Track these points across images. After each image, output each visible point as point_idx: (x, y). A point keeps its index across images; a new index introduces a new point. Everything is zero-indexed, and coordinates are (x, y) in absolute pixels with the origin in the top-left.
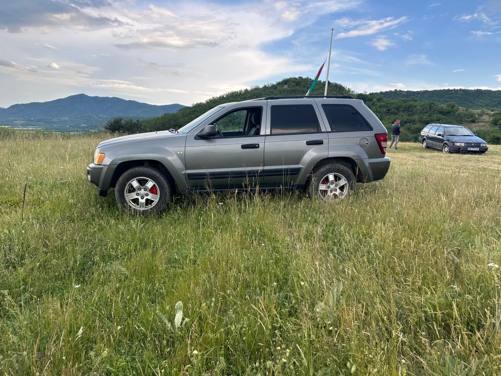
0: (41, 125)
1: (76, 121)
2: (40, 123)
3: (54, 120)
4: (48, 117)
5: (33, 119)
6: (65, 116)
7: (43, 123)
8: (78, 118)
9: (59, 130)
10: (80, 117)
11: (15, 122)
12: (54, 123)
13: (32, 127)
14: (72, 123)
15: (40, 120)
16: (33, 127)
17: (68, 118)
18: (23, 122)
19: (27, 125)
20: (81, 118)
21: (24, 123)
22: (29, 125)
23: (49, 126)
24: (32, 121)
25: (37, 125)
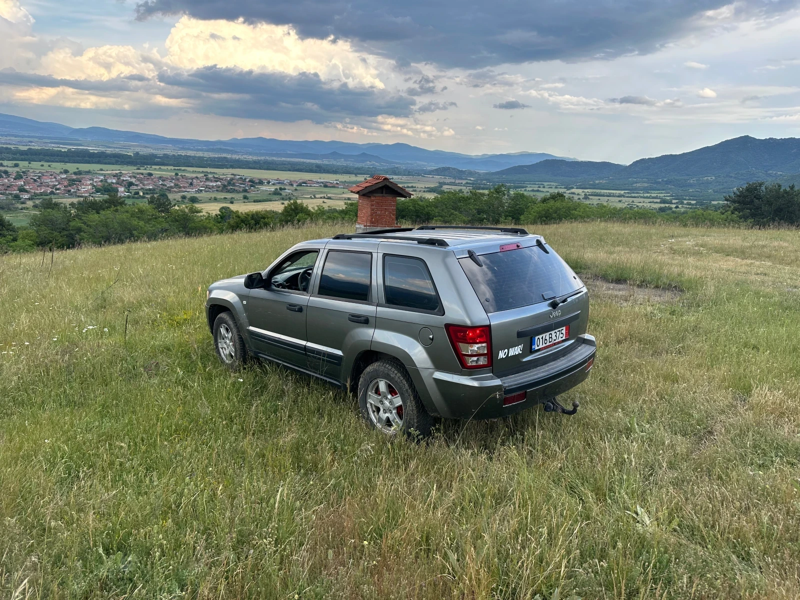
0: (670, 189)
1: (726, 182)
2: (669, 186)
3: (692, 182)
4: (683, 177)
5: (660, 180)
6: (709, 175)
7: (673, 187)
8: (731, 177)
9: (695, 197)
10: (733, 175)
11: (635, 185)
12: (691, 186)
13: (656, 192)
14: (719, 185)
15: (670, 182)
16: (659, 192)
17: (714, 178)
18: (646, 185)
19: (651, 190)
20: (735, 178)
21: (647, 187)
22: (654, 190)
23: (682, 190)
24: (659, 183)
25: (663, 190)
